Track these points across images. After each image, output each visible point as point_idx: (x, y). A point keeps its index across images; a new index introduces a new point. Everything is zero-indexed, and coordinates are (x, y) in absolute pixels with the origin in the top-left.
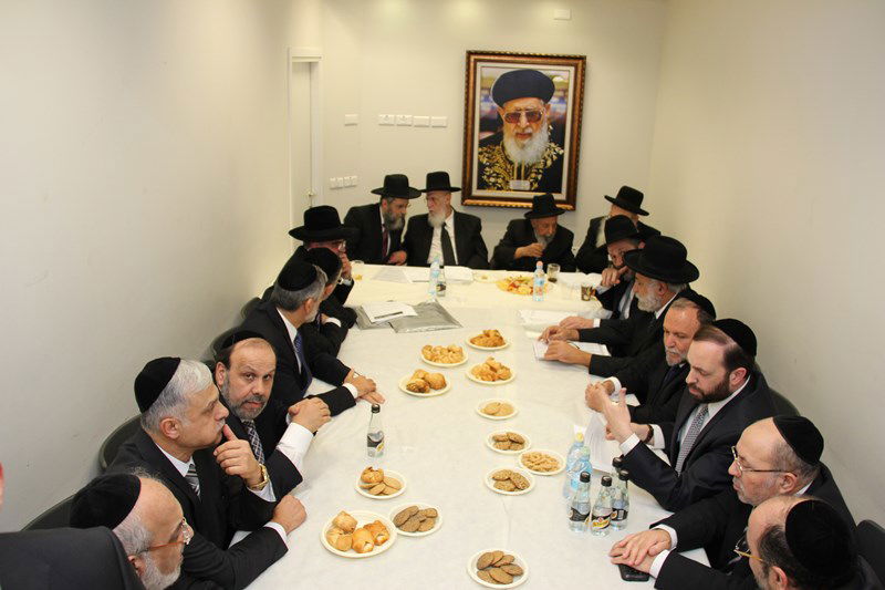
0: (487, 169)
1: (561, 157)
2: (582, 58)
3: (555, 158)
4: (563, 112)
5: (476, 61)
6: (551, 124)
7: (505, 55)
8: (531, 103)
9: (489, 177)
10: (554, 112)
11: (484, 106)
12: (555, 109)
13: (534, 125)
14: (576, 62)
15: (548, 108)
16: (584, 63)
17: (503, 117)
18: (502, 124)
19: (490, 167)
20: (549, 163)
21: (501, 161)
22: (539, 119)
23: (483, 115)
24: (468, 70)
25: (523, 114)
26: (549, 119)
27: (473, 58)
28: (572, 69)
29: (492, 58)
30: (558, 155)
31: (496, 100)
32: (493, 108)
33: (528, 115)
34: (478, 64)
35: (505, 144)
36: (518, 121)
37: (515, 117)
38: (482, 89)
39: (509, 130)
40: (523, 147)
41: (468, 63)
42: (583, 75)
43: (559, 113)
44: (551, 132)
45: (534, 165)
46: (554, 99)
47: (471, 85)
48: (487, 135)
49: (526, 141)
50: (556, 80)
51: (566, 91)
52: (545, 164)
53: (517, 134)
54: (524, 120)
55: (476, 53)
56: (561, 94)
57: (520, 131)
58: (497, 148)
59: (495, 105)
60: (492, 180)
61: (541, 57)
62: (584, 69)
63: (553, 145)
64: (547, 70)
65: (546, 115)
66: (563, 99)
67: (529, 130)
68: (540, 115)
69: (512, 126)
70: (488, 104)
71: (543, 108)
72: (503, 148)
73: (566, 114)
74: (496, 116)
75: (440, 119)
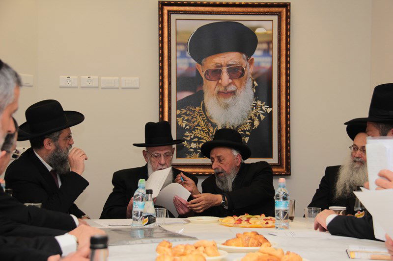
0: (187, 134)
1: (269, 116)
2: (286, 6)
3: (262, 117)
4: (268, 66)
5: (170, 13)
6: (257, 80)
7: (202, 5)
8: (232, 58)
9: (190, 142)
10: (259, 67)
11: (182, 63)
12: (259, 63)
13: (237, 82)
14: (280, 9)
15: (251, 62)
16: (288, 11)
17: (203, 74)
18: (201, 82)
19: (190, 131)
20: (256, 123)
21: (202, 123)
22: (242, 75)
23: (179, 72)
24: (161, 22)
25: (225, 70)
26: (253, 75)
27: (166, 9)
28: (275, 18)
29: (188, 8)
30: (265, 114)
31: (193, 56)
32: (190, 64)
33: (229, 71)
34: (173, 17)
35: (206, 105)
36: (220, 78)
37: (216, 73)
38: (177, 44)
39: (210, 88)
40: (227, 106)
41: (161, 16)
42: (288, 24)
43: (264, 68)
44: (256, 88)
45: (240, 126)
46: (257, 52)
47: (166, 40)
48: (186, 94)
49: (229, 100)
50: (258, 31)
51: (270, 43)
52: (252, 124)
53: (219, 92)
54: (225, 77)
55: (169, 4)
56: (265, 46)
57: (222, 89)
58: (197, 109)
59: (193, 61)
60: (194, 145)
61: (240, 5)
62: (288, 17)
63: (259, 103)
64: (248, 21)
65: (249, 71)
66: (267, 52)
67: (232, 88)
68: (243, 71)
69: (213, 84)
70: (185, 61)
71: (245, 64)
72: (204, 109)
73: (271, 69)
74: (194, 74)
75: (131, 80)
